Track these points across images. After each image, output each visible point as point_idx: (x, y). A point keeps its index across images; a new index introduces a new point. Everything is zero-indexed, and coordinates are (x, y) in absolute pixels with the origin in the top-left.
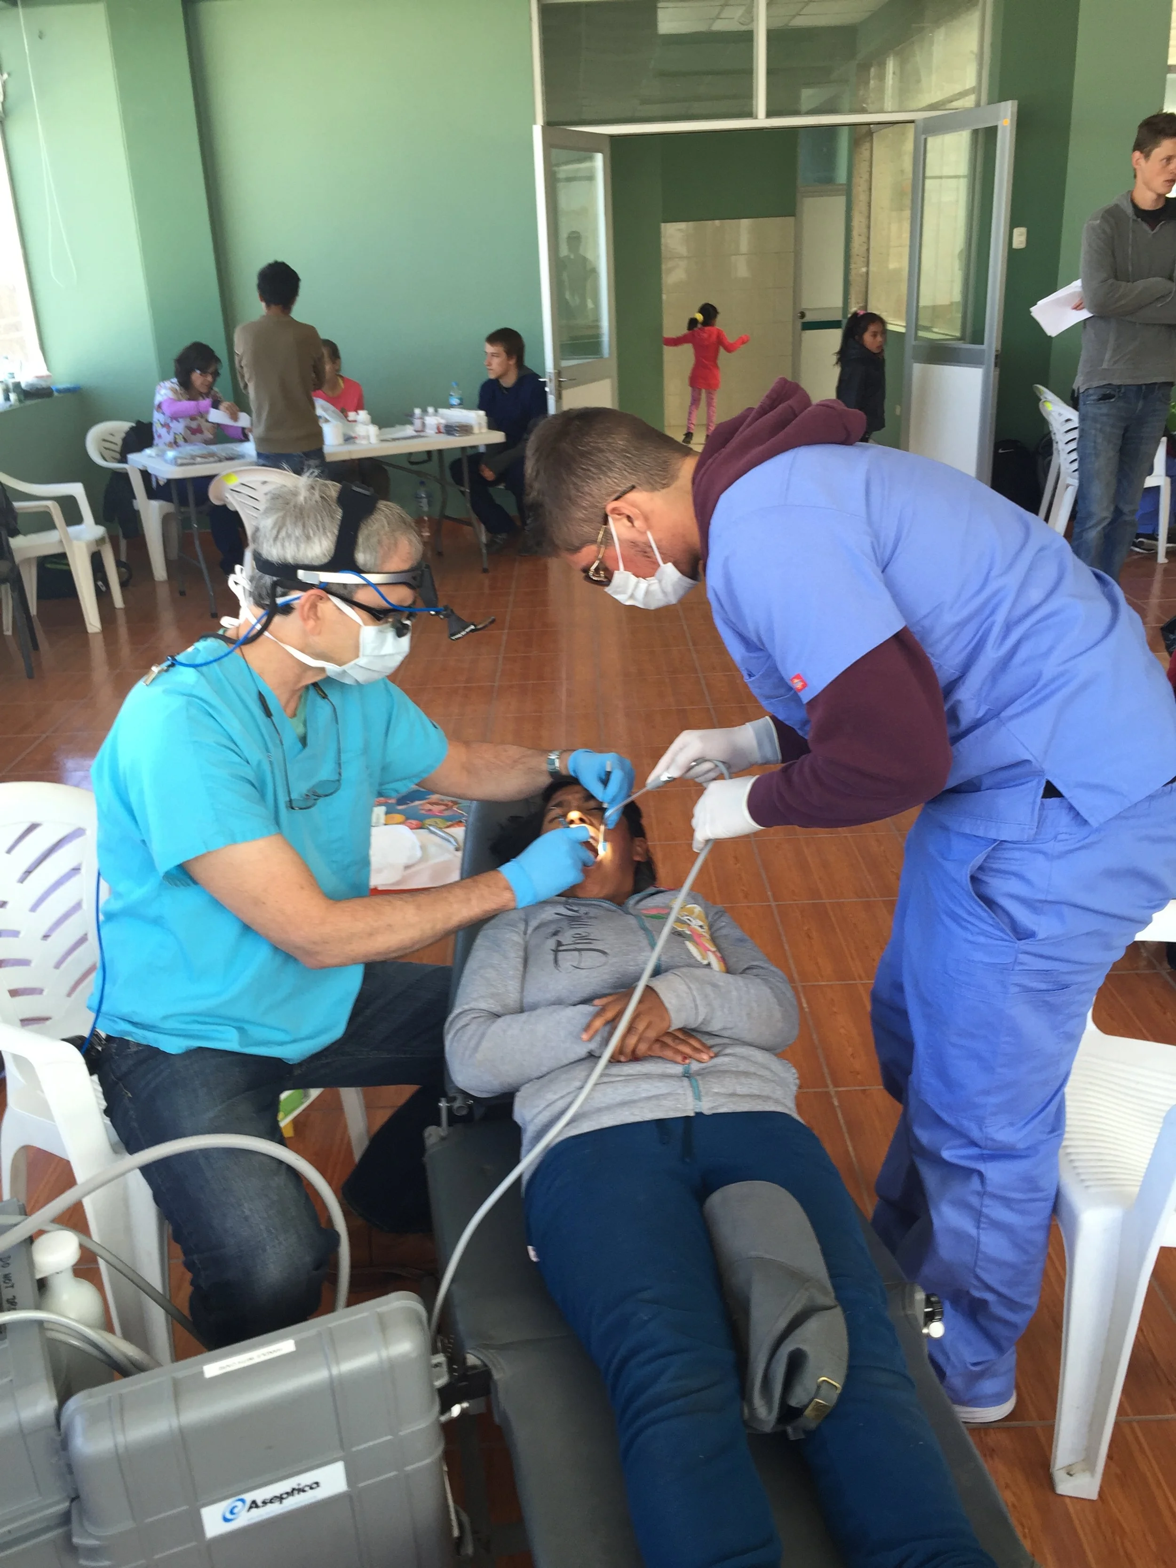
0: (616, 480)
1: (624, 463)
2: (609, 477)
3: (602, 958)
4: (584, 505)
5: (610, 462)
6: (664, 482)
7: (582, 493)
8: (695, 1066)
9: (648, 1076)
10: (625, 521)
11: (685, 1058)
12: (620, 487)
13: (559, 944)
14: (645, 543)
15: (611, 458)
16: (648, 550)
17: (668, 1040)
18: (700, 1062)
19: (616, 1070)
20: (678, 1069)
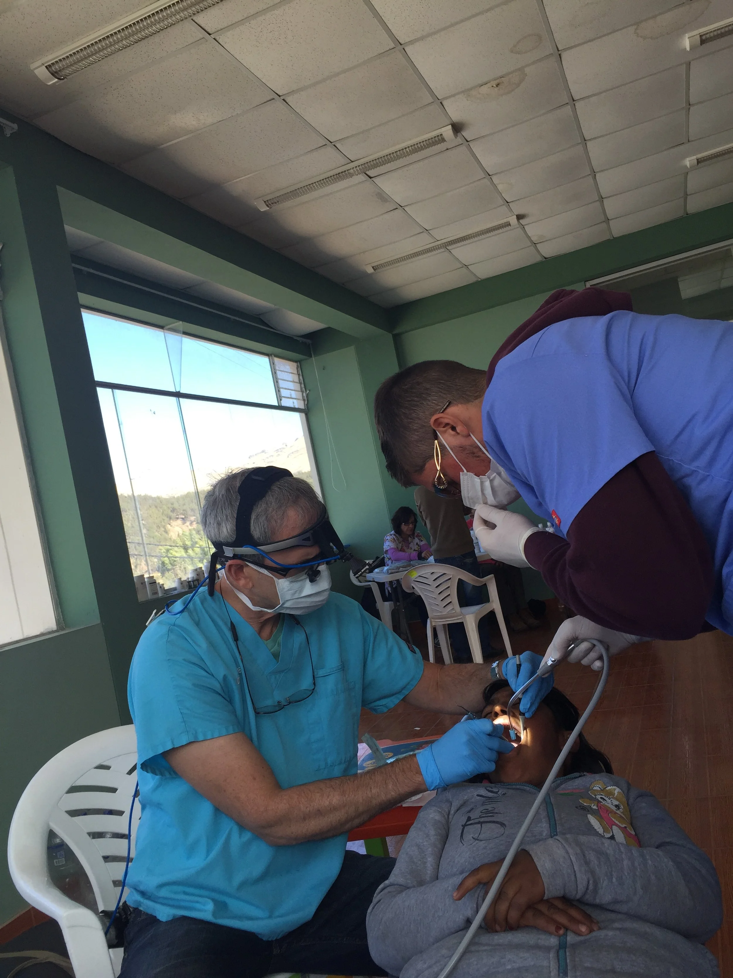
0: (434, 402)
1: (439, 388)
2: (429, 401)
3: (502, 830)
4: (415, 428)
5: (427, 389)
6: (476, 395)
7: (411, 419)
8: (571, 938)
9: (518, 947)
10: (450, 431)
11: (558, 928)
12: (440, 406)
13: (469, 819)
14: (471, 446)
15: (428, 386)
16: (475, 450)
17: (543, 908)
18: (579, 934)
19: (485, 938)
20: (553, 941)
